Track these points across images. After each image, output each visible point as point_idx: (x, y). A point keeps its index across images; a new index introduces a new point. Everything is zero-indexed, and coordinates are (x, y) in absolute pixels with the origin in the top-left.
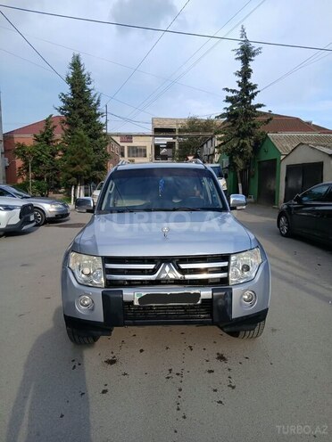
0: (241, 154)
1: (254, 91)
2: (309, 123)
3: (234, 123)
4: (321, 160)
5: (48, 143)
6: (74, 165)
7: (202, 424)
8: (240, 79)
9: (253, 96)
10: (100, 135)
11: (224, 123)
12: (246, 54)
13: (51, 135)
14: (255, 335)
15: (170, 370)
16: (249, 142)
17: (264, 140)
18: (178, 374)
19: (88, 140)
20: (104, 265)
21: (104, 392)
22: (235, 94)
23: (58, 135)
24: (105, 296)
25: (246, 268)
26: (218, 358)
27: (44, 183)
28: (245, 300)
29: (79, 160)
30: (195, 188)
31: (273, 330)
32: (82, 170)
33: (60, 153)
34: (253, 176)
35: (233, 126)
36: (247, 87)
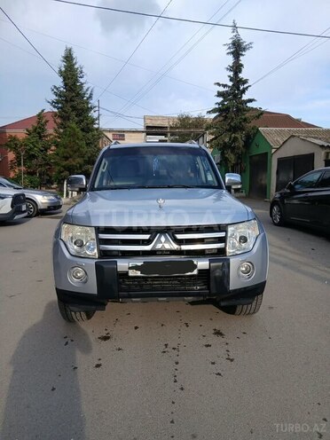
0: (233, 149)
1: (245, 86)
2: (299, 121)
3: (226, 117)
4: (312, 152)
5: (40, 137)
6: (66, 158)
7: (201, 395)
8: (231, 74)
9: (244, 91)
10: (92, 130)
11: (216, 118)
12: (237, 49)
13: (43, 130)
14: (252, 311)
15: (166, 345)
16: (240, 136)
17: (255, 135)
18: (174, 349)
19: (81, 134)
20: (97, 236)
21: (98, 366)
22: (226, 89)
23: (50, 130)
24: (98, 267)
25: (244, 239)
26: (215, 334)
27: (36, 178)
28: (242, 271)
29: (71, 153)
30: (189, 171)
31: (271, 308)
32: (74, 164)
33: (53, 148)
34: (245, 171)
35: (224, 120)
36: (238, 82)
